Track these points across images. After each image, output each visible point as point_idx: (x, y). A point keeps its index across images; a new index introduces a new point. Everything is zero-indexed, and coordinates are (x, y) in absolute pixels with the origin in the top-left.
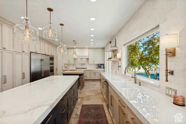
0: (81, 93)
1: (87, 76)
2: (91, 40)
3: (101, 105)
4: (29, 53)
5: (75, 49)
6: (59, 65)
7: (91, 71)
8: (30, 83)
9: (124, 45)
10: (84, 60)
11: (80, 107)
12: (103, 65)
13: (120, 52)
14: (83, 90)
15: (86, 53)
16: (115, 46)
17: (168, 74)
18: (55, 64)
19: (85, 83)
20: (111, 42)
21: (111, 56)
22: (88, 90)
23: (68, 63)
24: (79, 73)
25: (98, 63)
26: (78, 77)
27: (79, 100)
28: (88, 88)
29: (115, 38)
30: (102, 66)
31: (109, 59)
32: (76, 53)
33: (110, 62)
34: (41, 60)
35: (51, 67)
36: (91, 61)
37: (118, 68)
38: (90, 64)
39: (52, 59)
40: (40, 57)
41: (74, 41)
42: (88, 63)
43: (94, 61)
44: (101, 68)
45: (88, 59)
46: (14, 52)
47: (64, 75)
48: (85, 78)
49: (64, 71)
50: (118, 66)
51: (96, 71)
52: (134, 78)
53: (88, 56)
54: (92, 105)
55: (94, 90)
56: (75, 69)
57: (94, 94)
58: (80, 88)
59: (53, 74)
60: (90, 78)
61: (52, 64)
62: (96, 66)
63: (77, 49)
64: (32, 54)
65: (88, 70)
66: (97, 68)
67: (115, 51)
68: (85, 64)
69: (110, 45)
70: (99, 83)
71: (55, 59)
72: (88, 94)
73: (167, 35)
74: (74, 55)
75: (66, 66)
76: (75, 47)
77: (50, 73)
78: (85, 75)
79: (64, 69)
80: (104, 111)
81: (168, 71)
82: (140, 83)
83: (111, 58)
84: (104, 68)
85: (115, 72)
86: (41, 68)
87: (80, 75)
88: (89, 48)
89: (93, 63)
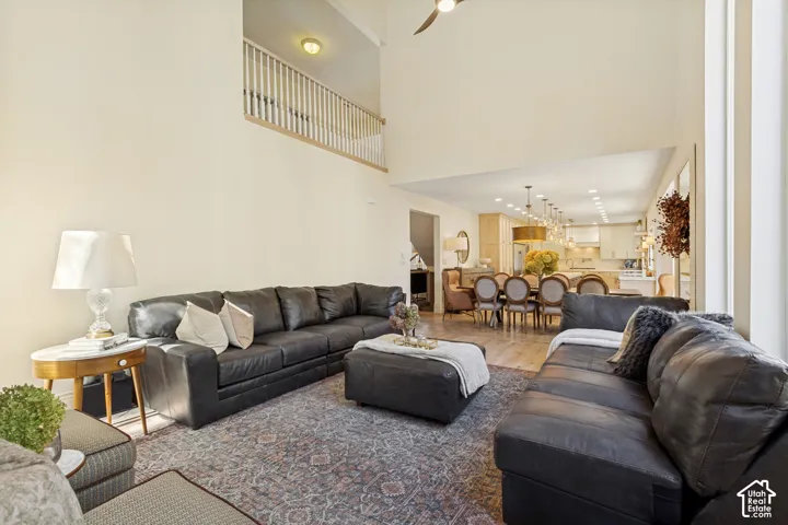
7: (606, 274)
10: (590, 250)
12: (640, 260)
15: (594, 236)
25: (625, 258)
30: (635, 265)
32: (573, 238)
34: (520, 253)
36: (605, 254)
38: (605, 260)
42: (599, 257)
43: (613, 253)
44: (631, 267)
45: (599, 248)
53: (599, 243)
62: (621, 264)
65: (599, 273)
66: (622, 268)
68: (590, 260)
76: (568, 225)
84: (640, 268)
88: (600, 225)
89: (610, 257)
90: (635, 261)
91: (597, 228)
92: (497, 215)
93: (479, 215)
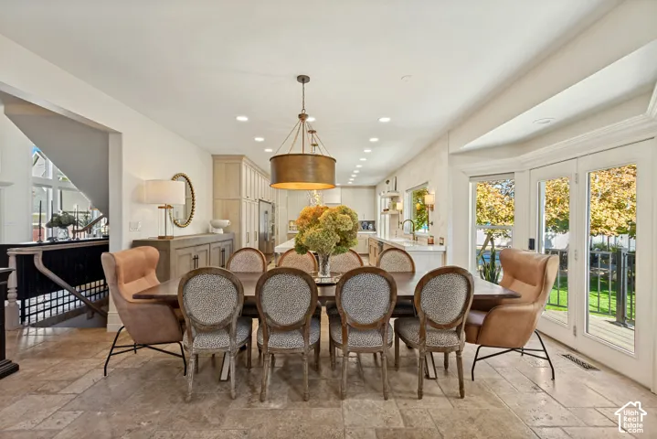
9: (406, 191)
12: (373, 222)
13: (402, 201)
15: (337, 197)
16: (396, 190)
18: (276, 220)
20: (387, 182)
21: (389, 207)
25: (363, 220)
29: (395, 176)
30: (371, 226)
31: (384, 210)
33: (387, 216)
37: (399, 225)
44: (368, 229)
50: (399, 222)
64: (260, 202)
66: (360, 230)
67: (394, 199)
69: (386, 187)
71: (276, 210)
75: (292, 224)
83: (388, 210)
84: (374, 230)
85: (395, 233)
88: (343, 187)
90: (369, 223)
91: (339, 189)
92: (241, 157)
93: (213, 156)
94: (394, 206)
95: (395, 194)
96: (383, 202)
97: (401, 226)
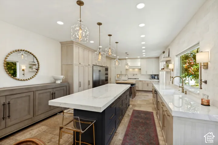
0: (132, 101)
1: (139, 87)
2: (143, 51)
3: (151, 112)
4: (92, 65)
5: (127, 60)
6: (112, 75)
7: (143, 82)
8: (92, 89)
9: (177, 56)
10: (136, 70)
11: (131, 111)
12: (158, 75)
13: (173, 63)
14: (134, 99)
15: (138, 63)
16: (169, 56)
17: (202, 83)
18: (109, 74)
19: (137, 93)
20: (164, 52)
21: (164, 67)
22: (140, 99)
23: (120, 73)
24: (131, 83)
25: (152, 74)
26: (129, 86)
27: (131, 106)
28: (139, 98)
29: (168, 48)
30: (156, 77)
31: (162, 69)
32: (128, 64)
33: (164, 72)
34: (99, 71)
35: (106, 77)
36: (143, 72)
37: (171, 78)
38: (142, 75)
39: (107, 69)
40: (99, 68)
41: (126, 53)
42: (141, 73)
43: (146, 72)
44: (154, 78)
45: (140, 69)
46: (84, 66)
47: (117, 83)
48: (137, 89)
49: (116, 80)
50: (171, 77)
51: (149, 82)
52: (182, 87)
53: (141, 66)
54: (142, 111)
55: (146, 100)
56: (127, 79)
57: (145, 103)
58: (131, 97)
59: (107, 83)
60: (142, 89)
61: (107, 74)
62: (149, 77)
63: (129, 60)
64: (94, 66)
65: (140, 81)
66: (150, 79)
67: (168, 62)
68: (137, 74)
69: (163, 55)
70: (152, 94)
71: (109, 70)
72: (139, 102)
73: (201, 53)
74: (126, 66)
75: (118, 76)
76: (127, 58)
77: (105, 82)
78: (137, 85)
79: (116, 79)
80: (154, 117)
81: (202, 81)
82: (186, 92)
83: (164, 69)
84: (158, 79)
85: (169, 83)
86: (99, 78)
87: (132, 85)
88: (141, 58)
89: (145, 74)
90: (155, 75)
91: (140, 60)
93: (61, 43)
94: (168, 66)
95: (168, 59)
96: (162, 65)
97: (172, 79)
